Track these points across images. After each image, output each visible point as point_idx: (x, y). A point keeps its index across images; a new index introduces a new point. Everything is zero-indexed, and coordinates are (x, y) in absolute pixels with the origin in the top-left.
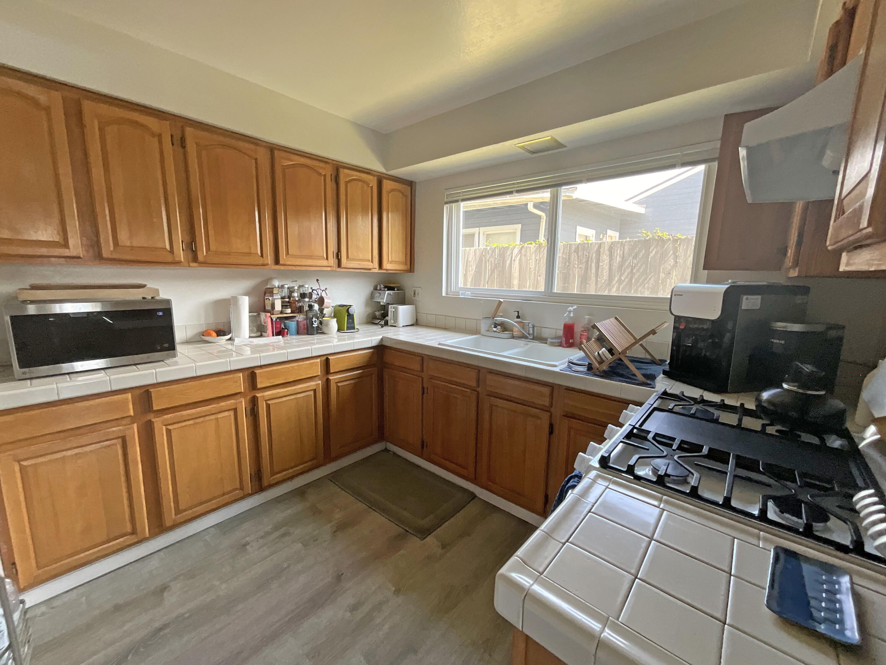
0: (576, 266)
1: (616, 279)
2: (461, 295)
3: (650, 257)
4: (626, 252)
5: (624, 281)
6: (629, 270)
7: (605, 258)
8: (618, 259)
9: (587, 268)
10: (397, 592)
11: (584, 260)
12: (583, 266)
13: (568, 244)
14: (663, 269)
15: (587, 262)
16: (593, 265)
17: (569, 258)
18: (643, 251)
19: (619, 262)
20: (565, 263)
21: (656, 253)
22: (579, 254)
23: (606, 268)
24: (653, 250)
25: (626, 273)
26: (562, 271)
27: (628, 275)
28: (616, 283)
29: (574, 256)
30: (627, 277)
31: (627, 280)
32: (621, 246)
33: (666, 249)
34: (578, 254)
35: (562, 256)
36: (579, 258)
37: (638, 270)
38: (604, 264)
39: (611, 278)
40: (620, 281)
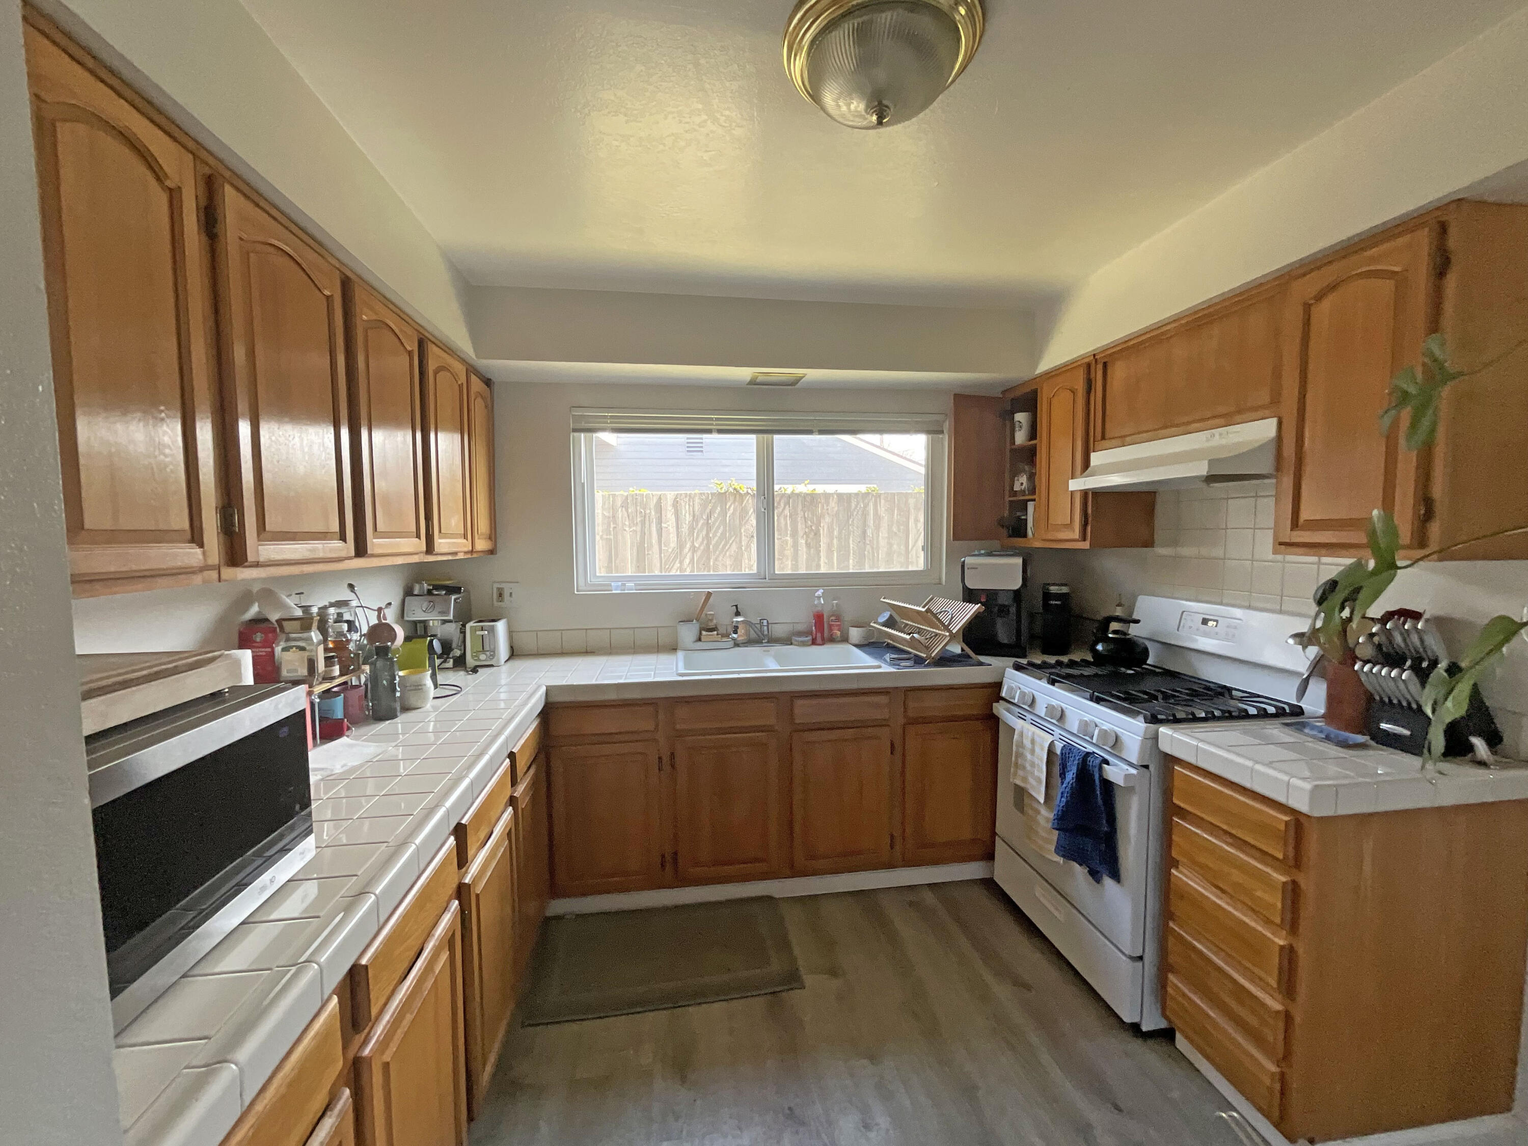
0: (627, 529)
1: (688, 546)
2: (616, 590)
3: (728, 515)
4: (696, 508)
5: (699, 548)
6: (704, 533)
7: (669, 515)
8: (688, 518)
9: (643, 533)
10: (873, 1058)
11: (639, 519)
12: (639, 528)
13: (609, 495)
14: (745, 531)
15: (643, 523)
16: (654, 529)
17: (614, 517)
18: (719, 508)
19: (689, 522)
20: (609, 525)
21: (735, 510)
22: (630, 511)
23: (673, 530)
24: (730, 507)
25: (700, 539)
26: (605, 537)
27: (703, 540)
28: (689, 550)
29: (620, 514)
30: (702, 543)
31: (702, 548)
32: (689, 500)
33: (745, 505)
34: (627, 510)
35: (603, 514)
36: (631, 518)
37: (715, 535)
38: (669, 525)
39: (681, 545)
40: (694, 549)
